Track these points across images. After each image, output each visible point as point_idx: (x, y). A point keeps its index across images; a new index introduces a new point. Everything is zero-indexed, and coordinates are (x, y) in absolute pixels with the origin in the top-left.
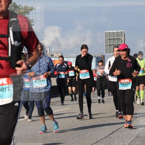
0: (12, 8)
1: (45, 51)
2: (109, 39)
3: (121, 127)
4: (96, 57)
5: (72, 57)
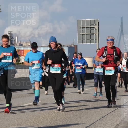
1: (13, 39)
2: (82, 28)
3: (95, 122)
4: (68, 47)
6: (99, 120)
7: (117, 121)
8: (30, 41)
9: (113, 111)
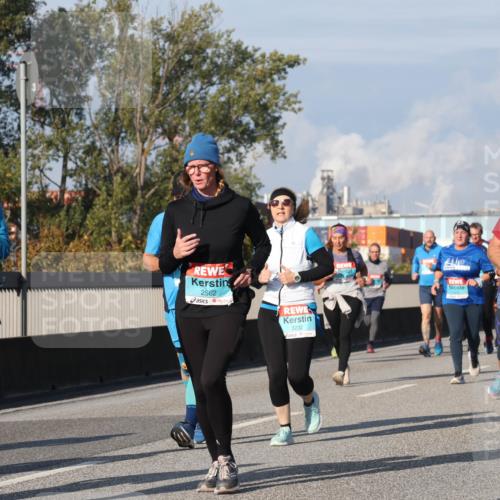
0: (229, 57)
1: (335, 196)
5: (423, 216)
8: (385, 198)
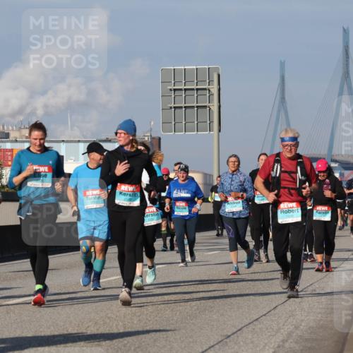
2: (175, 90)
6: (217, 344)
7: (267, 348)
9: (257, 320)
